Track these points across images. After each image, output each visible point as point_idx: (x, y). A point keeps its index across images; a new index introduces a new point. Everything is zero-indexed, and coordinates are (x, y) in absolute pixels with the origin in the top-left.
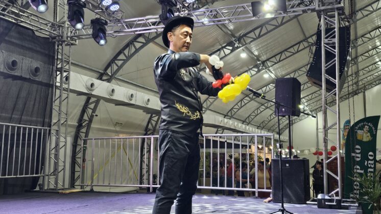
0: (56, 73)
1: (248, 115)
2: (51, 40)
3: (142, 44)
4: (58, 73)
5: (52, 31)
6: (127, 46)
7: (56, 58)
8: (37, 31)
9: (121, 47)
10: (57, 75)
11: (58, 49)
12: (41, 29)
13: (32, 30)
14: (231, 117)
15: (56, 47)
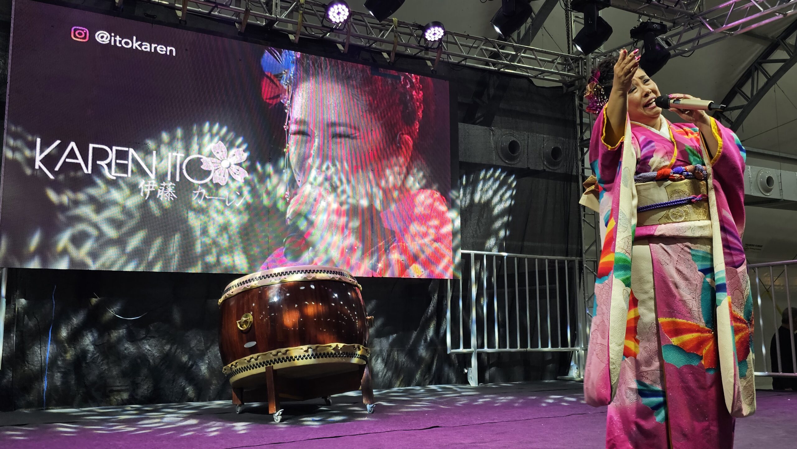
0: (582, 150)
2: (565, 88)
3: (781, 64)
4: (585, 149)
5: (566, 73)
6: (748, 75)
7: (578, 121)
8: (535, 77)
9: (734, 82)
10: (583, 154)
11: (581, 105)
12: (543, 72)
13: (527, 78)
15: (577, 102)
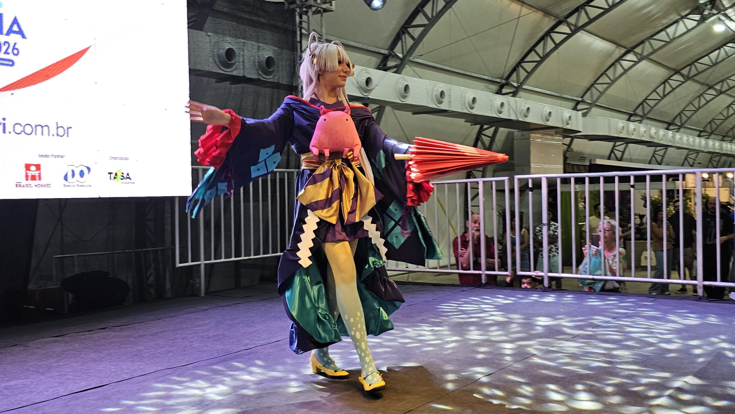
1: (679, 112)
2: (286, 6)
7: (299, 33)
9: (419, 2)
11: (300, 23)
14: (643, 117)
15: (297, 19)
